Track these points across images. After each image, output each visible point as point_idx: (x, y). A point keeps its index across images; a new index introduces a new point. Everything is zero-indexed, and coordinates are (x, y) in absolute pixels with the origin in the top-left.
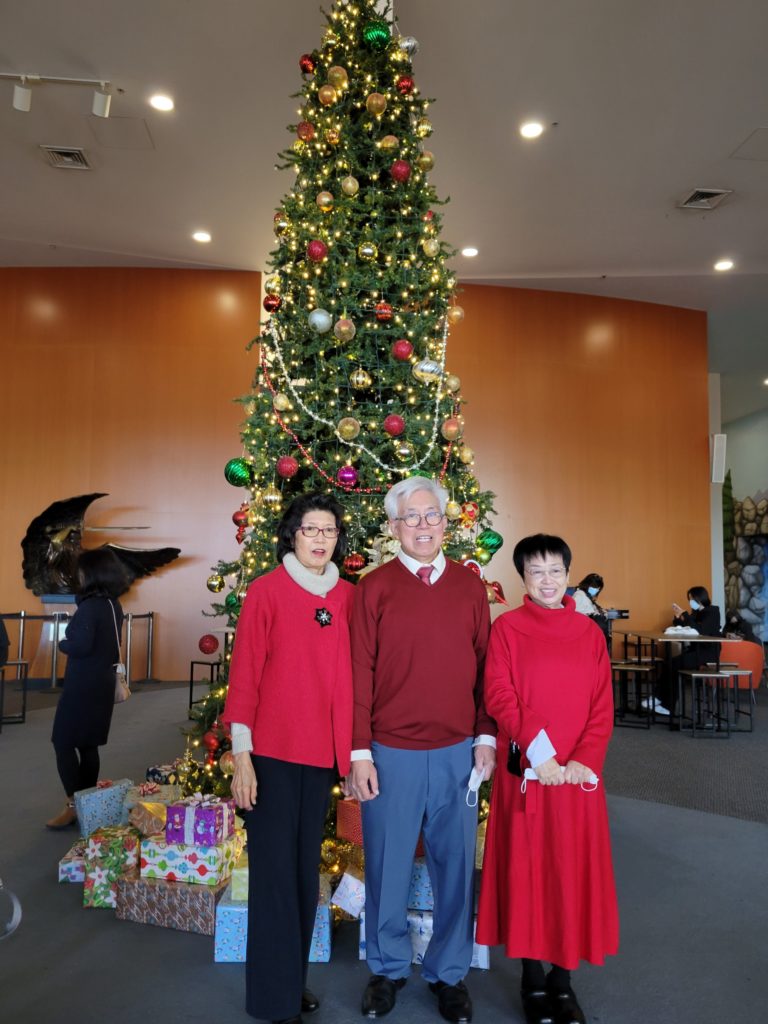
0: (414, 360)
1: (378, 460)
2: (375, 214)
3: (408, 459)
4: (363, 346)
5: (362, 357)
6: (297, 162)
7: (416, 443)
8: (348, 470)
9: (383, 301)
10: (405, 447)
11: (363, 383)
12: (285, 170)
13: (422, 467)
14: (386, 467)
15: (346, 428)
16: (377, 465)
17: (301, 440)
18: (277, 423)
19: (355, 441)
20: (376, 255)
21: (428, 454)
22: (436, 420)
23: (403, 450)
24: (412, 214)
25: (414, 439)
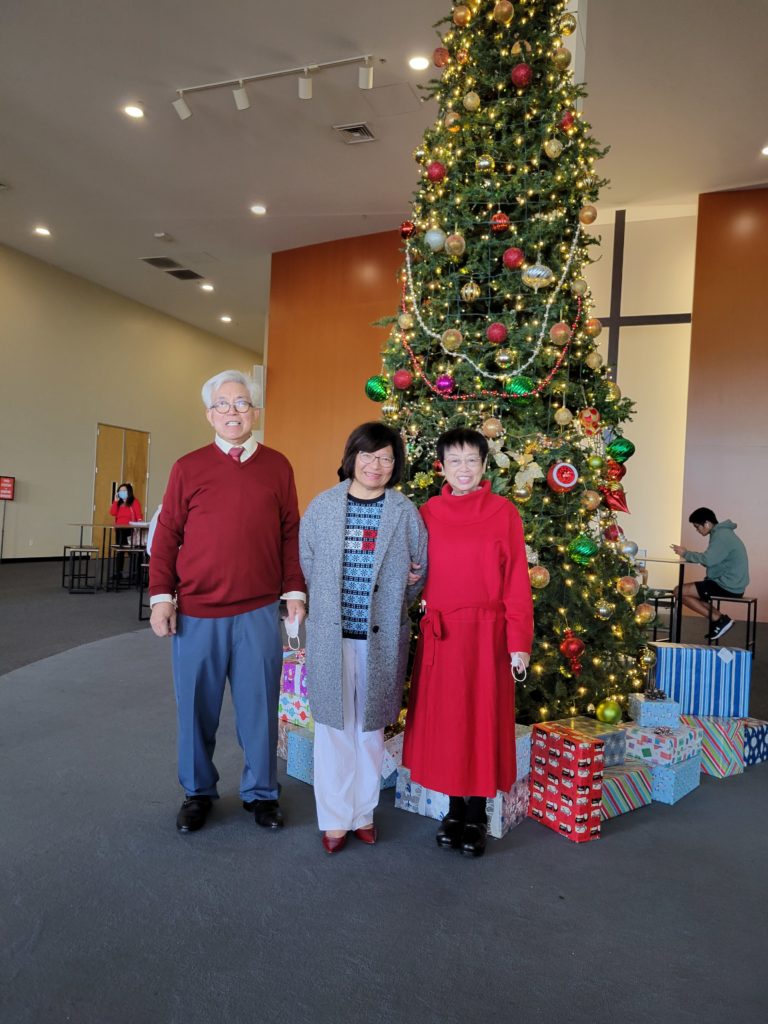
0: (525, 267)
1: (478, 369)
2: (499, 125)
3: (509, 365)
4: (480, 260)
5: (477, 270)
6: (439, 89)
7: (519, 349)
8: (446, 378)
9: (499, 212)
10: (504, 354)
11: (472, 295)
12: (430, 100)
13: (524, 373)
14: (485, 374)
15: (449, 340)
16: (476, 373)
18: (401, 341)
19: (458, 350)
20: (493, 166)
21: (531, 360)
22: (544, 325)
23: (502, 357)
24: (536, 118)
25: (518, 345)
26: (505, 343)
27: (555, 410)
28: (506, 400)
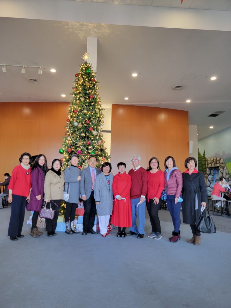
0: (93, 131)
1: (85, 149)
2: (87, 104)
3: (91, 149)
4: (84, 128)
5: (84, 130)
6: (74, 94)
7: (92, 146)
8: (79, 151)
9: (88, 120)
11: (83, 135)
13: (93, 151)
14: (87, 150)
15: (80, 144)
16: (85, 150)
17: (72, 146)
18: (68, 142)
19: (81, 146)
21: (95, 148)
22: (97, 142)
23: (90, 147)
24: (94, 104)
25: (92, 145)
26: (90, 145)
27: (98, 157)
28: (91, 155)
